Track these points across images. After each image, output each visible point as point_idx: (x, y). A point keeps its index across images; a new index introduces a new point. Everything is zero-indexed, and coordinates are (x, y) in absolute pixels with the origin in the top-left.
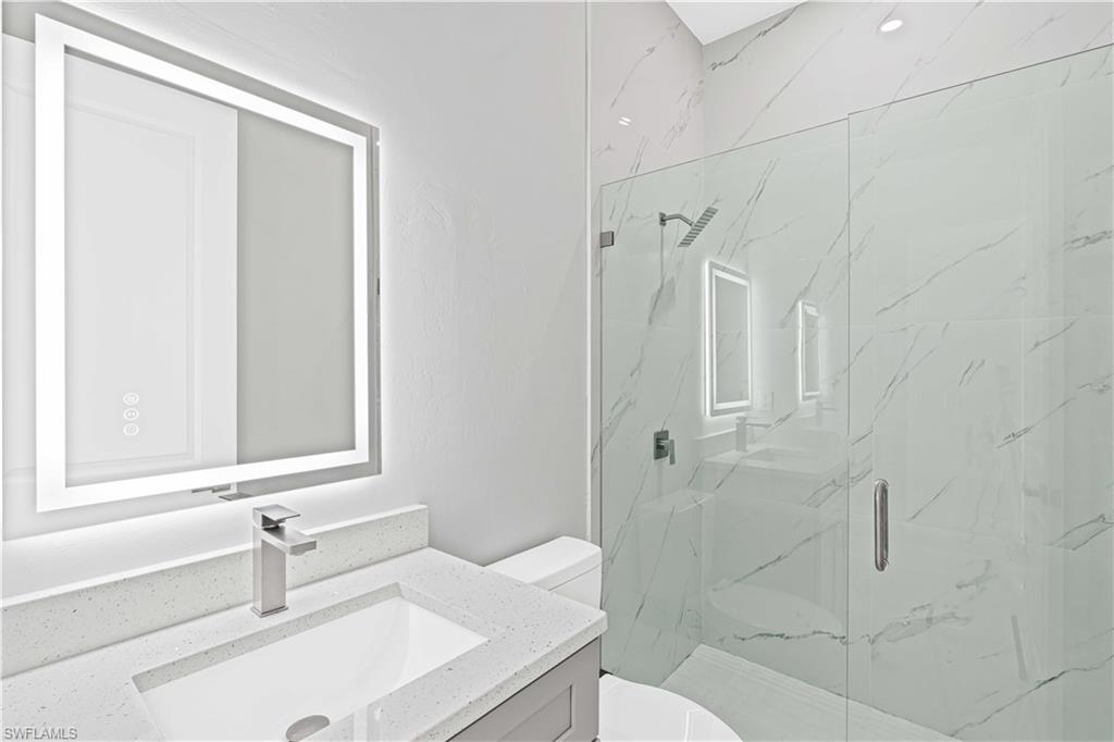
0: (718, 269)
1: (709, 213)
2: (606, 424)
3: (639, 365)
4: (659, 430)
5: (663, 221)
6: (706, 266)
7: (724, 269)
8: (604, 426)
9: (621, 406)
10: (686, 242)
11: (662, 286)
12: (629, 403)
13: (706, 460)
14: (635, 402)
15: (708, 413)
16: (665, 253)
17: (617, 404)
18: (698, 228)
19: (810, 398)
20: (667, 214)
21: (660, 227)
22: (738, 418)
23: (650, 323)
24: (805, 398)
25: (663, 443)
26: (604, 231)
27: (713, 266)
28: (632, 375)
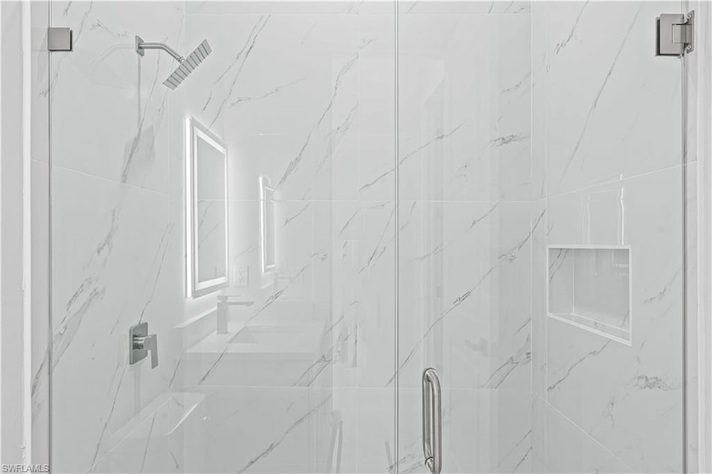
0: (201, 130)
1: (204, 50)
2: (57, 328)
3: (109, 237)
4: (136, 323)
5: (140, 48)
6: (188, 122)
7: (206, 132)
8: (55, 333)
9: (83, 298)
10: (173, 81)
11: (139, 134)
12: (95, 294)
13: (188, 351)
14: (103, 291)
15: (189, 294)
16: (142, 93)
17: (76, 295)
18: (187, 66)
19: (270, 270)
20: (145, 42)
21: (137, 55)
22: (219, 298)
23: (124, 181)
24: (266, 270)
25: (141, 341)
26: (53, 26)
27: (194, 123)
28: (99, 252)
